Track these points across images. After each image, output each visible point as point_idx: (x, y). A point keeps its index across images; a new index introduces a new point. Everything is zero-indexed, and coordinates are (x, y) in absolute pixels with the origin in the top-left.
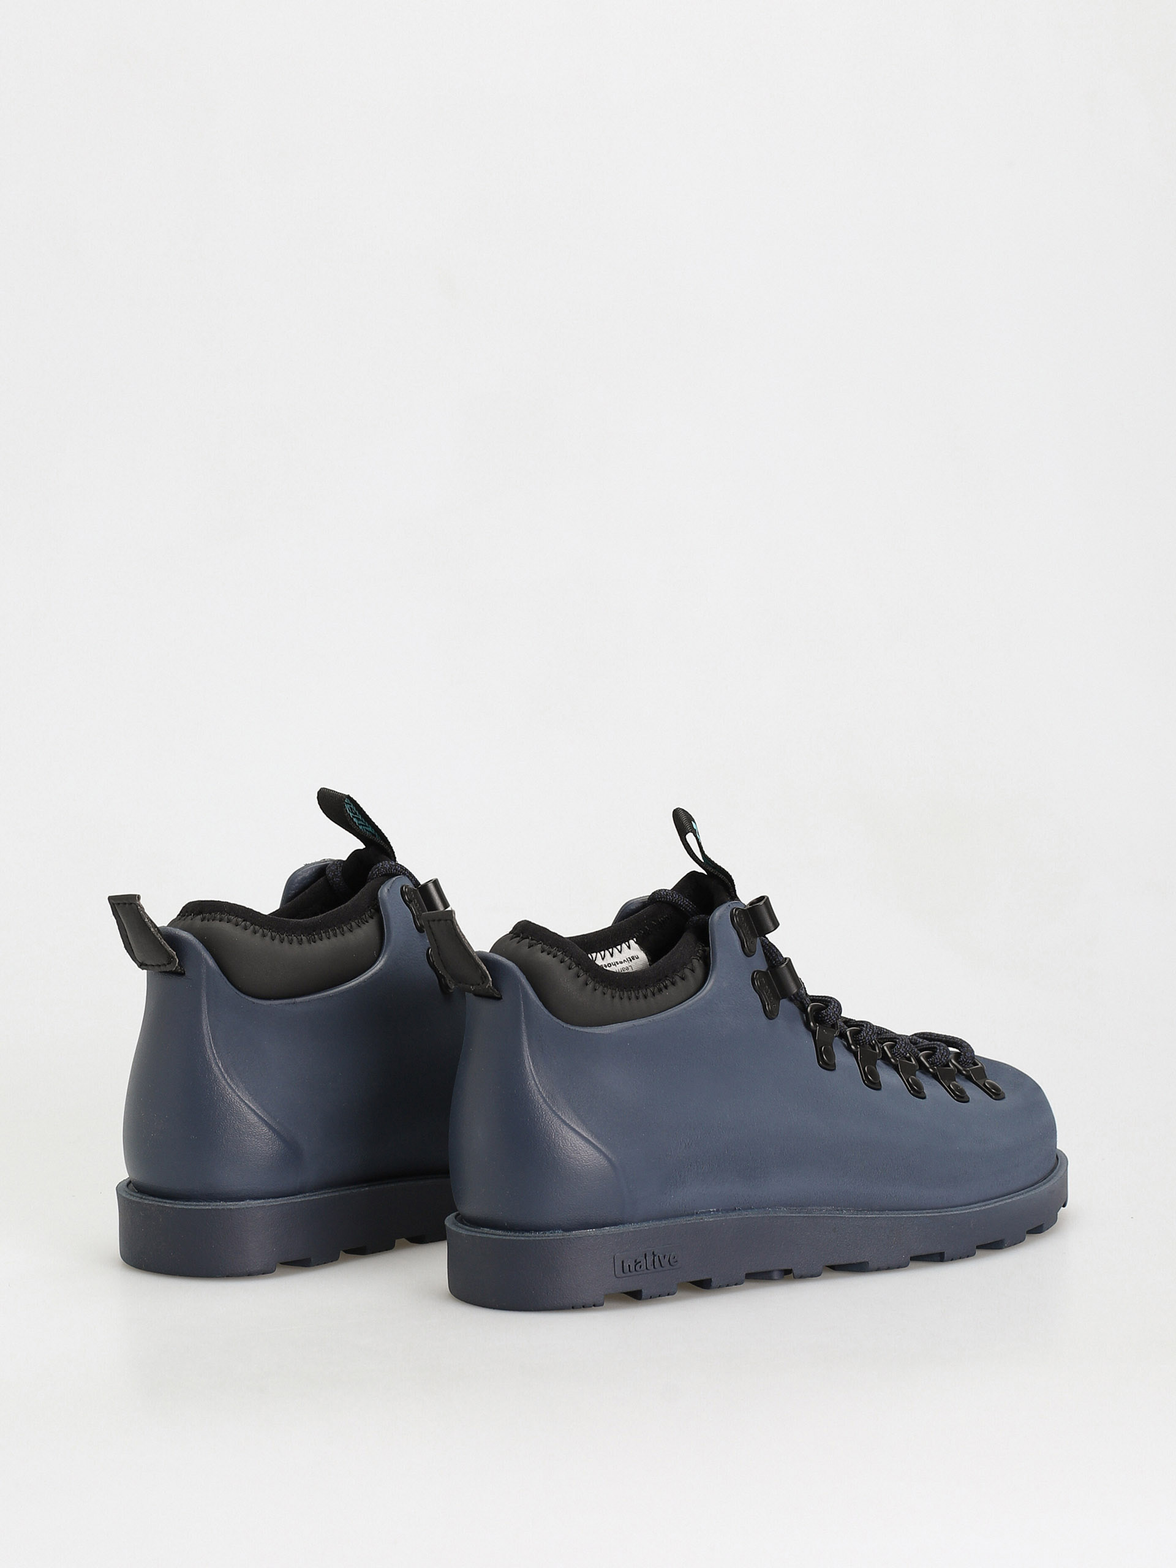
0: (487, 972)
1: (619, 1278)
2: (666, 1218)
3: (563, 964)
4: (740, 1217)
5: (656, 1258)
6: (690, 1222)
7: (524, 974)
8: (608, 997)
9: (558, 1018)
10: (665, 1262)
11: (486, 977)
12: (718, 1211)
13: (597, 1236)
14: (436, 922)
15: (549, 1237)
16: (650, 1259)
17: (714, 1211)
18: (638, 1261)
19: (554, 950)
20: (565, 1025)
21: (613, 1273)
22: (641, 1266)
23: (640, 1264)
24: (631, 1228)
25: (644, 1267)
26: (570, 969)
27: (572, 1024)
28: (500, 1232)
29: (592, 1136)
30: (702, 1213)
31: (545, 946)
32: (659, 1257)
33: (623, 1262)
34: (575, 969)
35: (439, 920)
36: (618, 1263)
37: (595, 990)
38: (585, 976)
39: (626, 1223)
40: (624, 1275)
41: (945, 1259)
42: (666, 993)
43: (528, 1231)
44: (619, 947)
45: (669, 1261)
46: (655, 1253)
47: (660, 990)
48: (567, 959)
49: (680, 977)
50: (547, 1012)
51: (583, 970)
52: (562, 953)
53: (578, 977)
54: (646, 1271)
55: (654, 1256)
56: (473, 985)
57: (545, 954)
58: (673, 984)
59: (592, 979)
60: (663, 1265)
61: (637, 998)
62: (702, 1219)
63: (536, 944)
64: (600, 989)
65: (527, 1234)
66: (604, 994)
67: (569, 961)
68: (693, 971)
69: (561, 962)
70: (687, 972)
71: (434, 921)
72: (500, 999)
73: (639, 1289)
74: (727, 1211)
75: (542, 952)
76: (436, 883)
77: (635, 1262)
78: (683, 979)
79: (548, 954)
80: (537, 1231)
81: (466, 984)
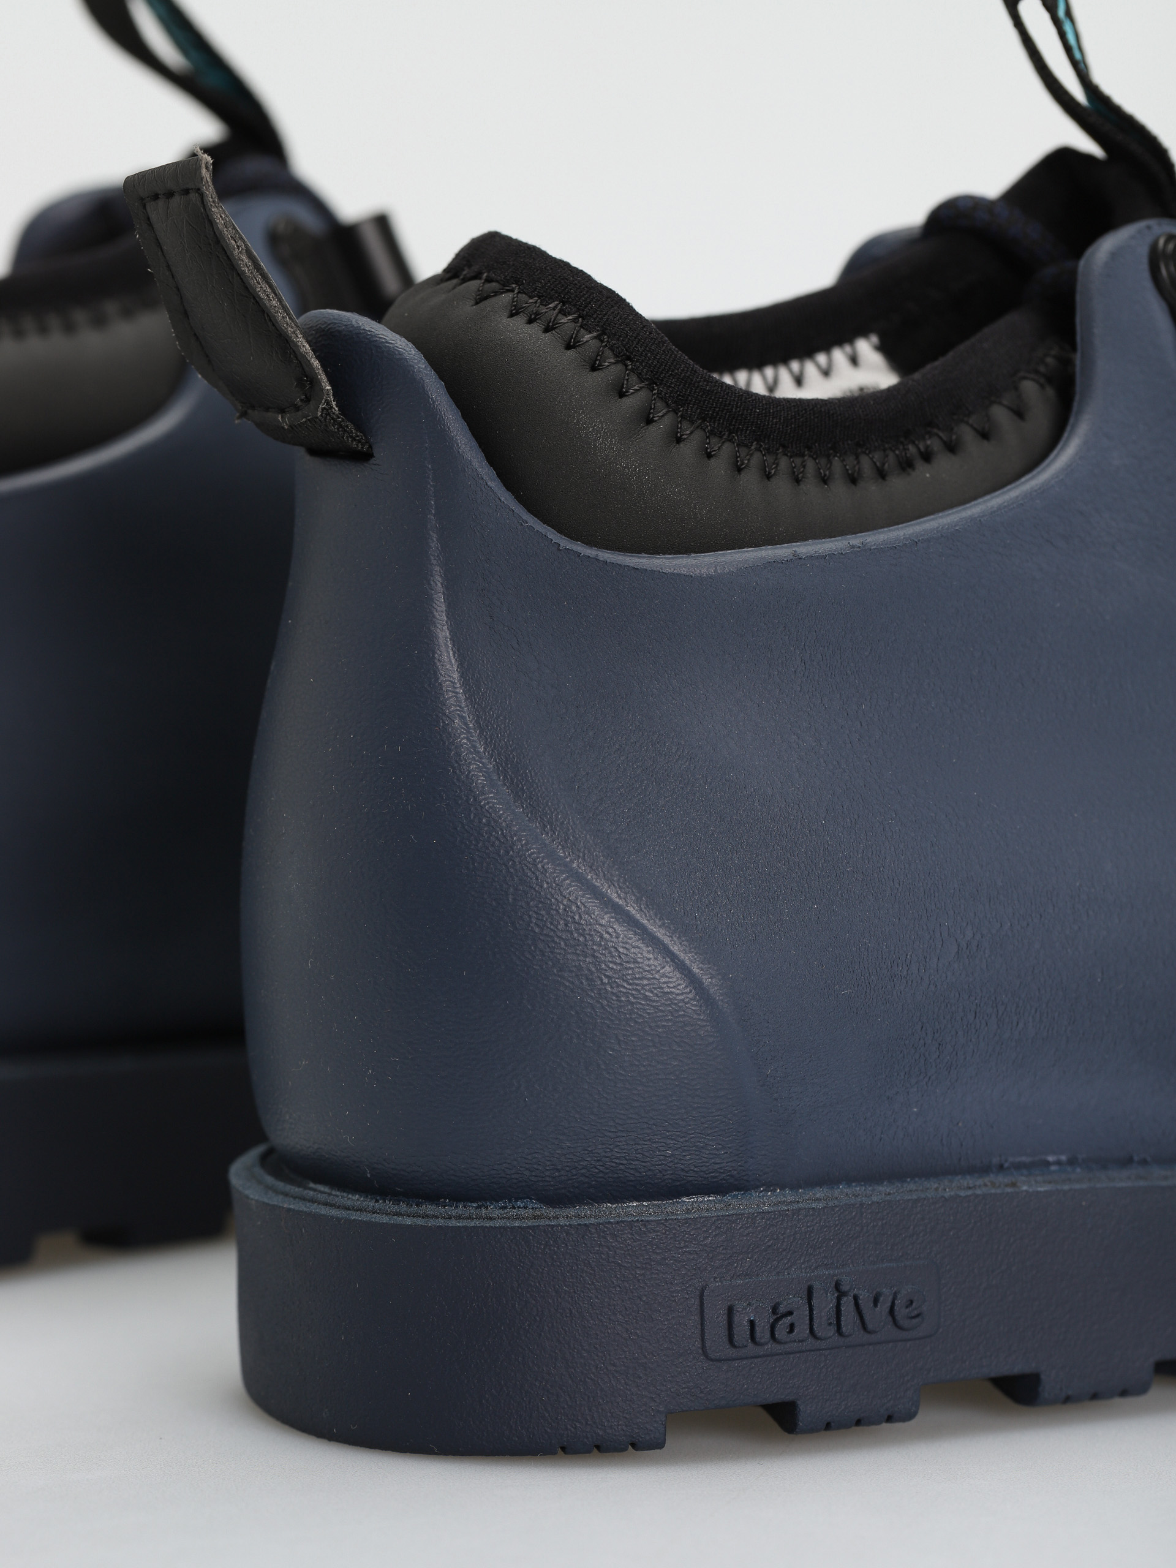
0: (316, 363)
1: (719, 1360)
2: (897, 1175)
3: (571, 352)
4: (1142, 1183)
5: (847, 1304)
6: (969, 1192)
7: (441, 378)
8: (720, 466)
9: (545, 521)
10: (876, 1316)
11: (313, 381)
12: (1072, 1162)
13: (645, 1223)
14: (161, 203)
15: (491, 1219)
16: (825, 1304)
17: (1059, 1163)
18: (782, 1309)
19: (550, 310)
20: (565, 543)
21: (698, 1344)
22: (792, 1328)
23: (788, 1320)
24: (765, 1201)
25: (802, 1330)
26: (594, 369)
27: (590, 543)
28: (355, 1199)
29: (638, 901)
30: (1018, 1167)
31: (523, 297)
32: (856, 1298)
33: (730, 1310)
34: (612, 370)
35: (170, 195)
36: (716, 1316)
37: (679, 440)
38: (643, 395)
39: (756, 1188)
40: (732, 1352)
42: (924, 472)
43: (433, 1197)
44: (822, 358)
45: (892, 1311)
46: (844, 1288)
47: (906, 465)
48: (587, 337)
49: (975, 430)
50: (506, 497)
51: (639, 375)
52: (575, 321)
53: (622, 395)
54: (811, 1340)
55: (841, 1294)
56: (282, 411)
57: (520, 321)
58: (952, 448)
59: (668, 405)
60: (870, 1326)
61: (825, 480)
62: (1014, 1185)
63: (496, 293)
64: (694, 439)
65: (429, 1208)
66: (709, 456)
67: (595, 343)
68: (1019, 413)
69: (568, 347)
70: (1000, 414)
71: (156, 197)
72: (364, 457)
73: (791, 1398)
74: (1102, 1163)
75: (512, 315)
76: (382, 223)
77: (775, 1310)
78: (985, 435)
79: (530, 321)
80: (454, 1201)
81: (267, 409)
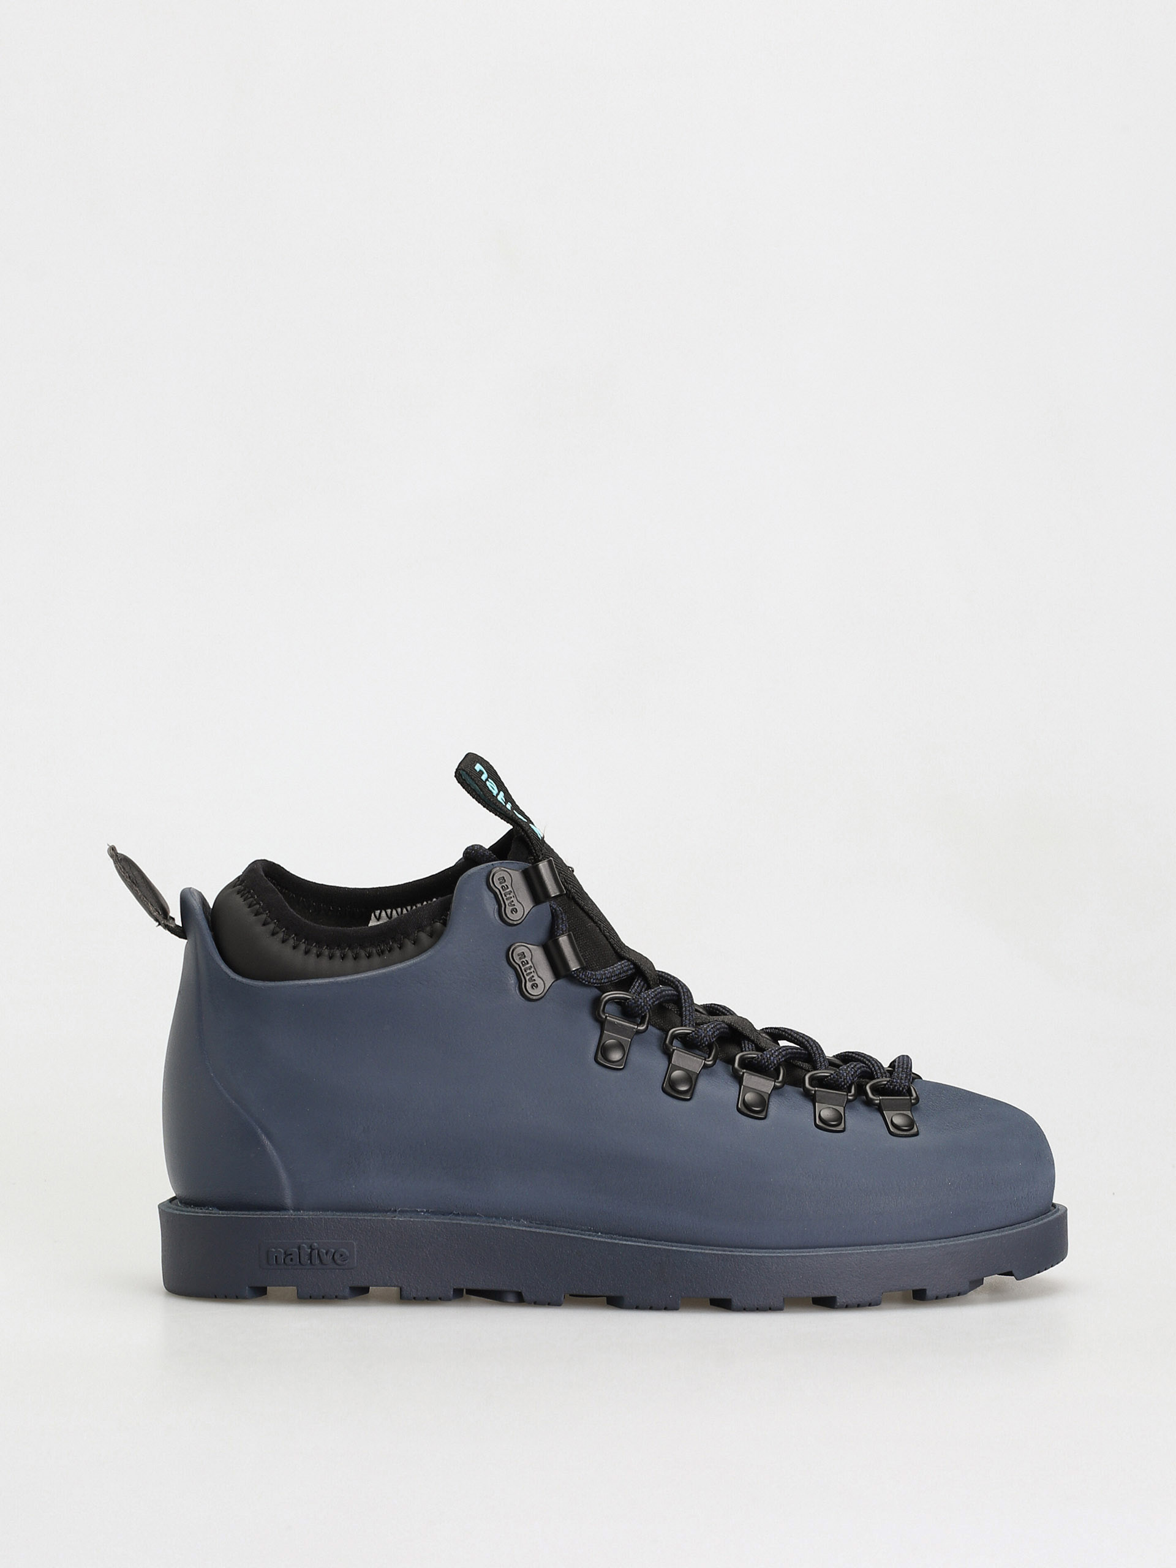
1: (264, 1269)
5: (315, 1253)
16: (305, 1252)
18: (288, 1253)
21: (257, 1262)
22: (292, 1259)
23: (290, 1257)
25: (296, 1261)
32: (318, 1252)
33: (268, 1251)
36: (264, 1253)
37: (284, 941)
40: (270, 1266)
41: (836, 1307)
45: (333, 1258)
49: (411, 940)
54: (300, 1266)
55: (312, 1250)
58: (400, 947)
60: (324, 1263)
68: (431, 935)
77: (285, 1253)
78: (414, 943)
